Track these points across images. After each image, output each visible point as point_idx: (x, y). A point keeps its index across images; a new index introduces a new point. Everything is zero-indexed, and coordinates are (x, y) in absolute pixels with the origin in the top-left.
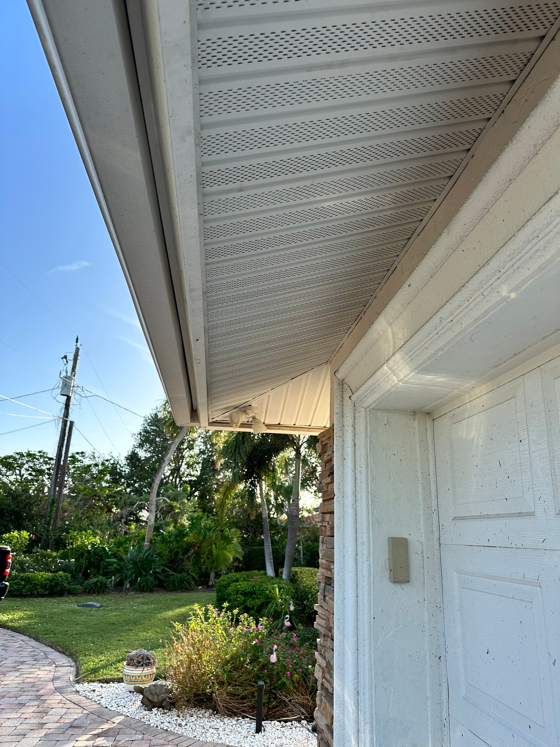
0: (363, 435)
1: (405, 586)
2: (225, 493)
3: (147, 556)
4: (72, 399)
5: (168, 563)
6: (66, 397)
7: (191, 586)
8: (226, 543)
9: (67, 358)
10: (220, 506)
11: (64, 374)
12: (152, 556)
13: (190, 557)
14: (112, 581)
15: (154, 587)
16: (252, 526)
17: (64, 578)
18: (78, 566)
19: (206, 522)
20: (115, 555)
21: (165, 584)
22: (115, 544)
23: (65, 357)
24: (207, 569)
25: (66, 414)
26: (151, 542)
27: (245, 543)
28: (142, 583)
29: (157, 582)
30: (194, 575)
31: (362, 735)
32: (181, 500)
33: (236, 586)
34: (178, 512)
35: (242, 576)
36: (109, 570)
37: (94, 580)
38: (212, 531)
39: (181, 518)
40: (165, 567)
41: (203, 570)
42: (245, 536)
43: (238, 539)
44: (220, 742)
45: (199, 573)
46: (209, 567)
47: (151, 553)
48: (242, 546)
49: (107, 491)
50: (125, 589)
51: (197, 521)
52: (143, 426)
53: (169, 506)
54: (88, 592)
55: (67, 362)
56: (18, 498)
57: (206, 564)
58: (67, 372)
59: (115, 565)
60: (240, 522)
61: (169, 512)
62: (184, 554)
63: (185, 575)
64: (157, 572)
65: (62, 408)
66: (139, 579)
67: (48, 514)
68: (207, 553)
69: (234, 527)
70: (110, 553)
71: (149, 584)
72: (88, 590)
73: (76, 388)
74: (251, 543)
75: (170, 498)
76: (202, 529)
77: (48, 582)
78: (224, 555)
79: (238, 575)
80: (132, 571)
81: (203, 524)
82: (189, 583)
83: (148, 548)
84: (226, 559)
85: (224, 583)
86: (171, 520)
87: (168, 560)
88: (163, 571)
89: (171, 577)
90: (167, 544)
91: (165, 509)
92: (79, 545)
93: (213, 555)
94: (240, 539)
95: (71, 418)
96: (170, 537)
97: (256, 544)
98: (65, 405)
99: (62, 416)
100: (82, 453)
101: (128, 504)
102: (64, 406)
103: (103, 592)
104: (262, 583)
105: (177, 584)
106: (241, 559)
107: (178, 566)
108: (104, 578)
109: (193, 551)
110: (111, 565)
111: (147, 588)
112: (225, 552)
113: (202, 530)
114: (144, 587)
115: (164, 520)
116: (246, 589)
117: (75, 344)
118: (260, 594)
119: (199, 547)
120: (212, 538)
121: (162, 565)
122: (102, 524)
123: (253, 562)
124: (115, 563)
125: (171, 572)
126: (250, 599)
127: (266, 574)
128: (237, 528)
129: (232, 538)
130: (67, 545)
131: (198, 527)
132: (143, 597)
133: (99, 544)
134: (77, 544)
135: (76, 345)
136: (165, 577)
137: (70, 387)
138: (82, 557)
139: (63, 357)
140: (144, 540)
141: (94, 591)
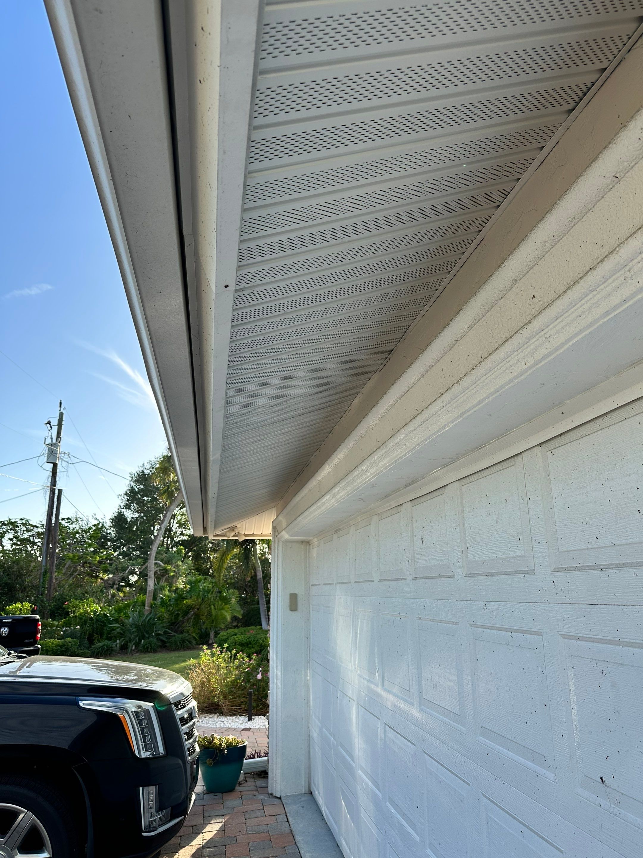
0: (281, 553)
1: (295, 612)
2: (222, 557)
3: (149, 620)
4: (59, 468)
5: (170, 625)
6: (52, 465)
7: (192, 645)
8: (223, 604)
9: (51, 424)
10: (217, 570)
11: (49, 441)
12: (154, 619)
13: (190, 618)
14: (117, 644)
15: (157, 648)
16: (250, 586)
17: (73, 643)
18: (83, 632)
19: (205, 585)
20: (116, 621)
21: (168, 645)
22: (115, 610)
23: (49, 423)
24: (206, 629)
25: (54, 482)
26: (151, 606)
27: (242, 602)
28: (146, 644)
29: (160, 643)
30: (194, 635)
31: (278, 668)
32: (175, 563)
33: (234, 638)
34: (173, 575)
35: (240, 631)
36: (112, 635)
37: (101, 644)
38: (211, 593)
39: (176, 582)
40: (167, 629)
41: (202, 630)
42: (243, 596)
43: (236, 599)
44: (225, 726)
45: (199, 633)
46: (208, 627)
47: (153, 617)
48: (240, 605)
49: (98, 558)
50: (130, 650)
51: (195, 584)
52: (129, 486)
53: (163, 570)
54: (96, 655)
55: (51, 427)
56: (10, 570)
57: (206, 624)
58: (52, 439)
59: (118, 630)
60: (238, 582)
61: (163, 576)
62: (183, 617)
63: (187, 635)
64: (159, 634)
65: (49, 476)
66: (143, 641)
67: (41, 584)
68: (206, 614)
69: (232, 588)
70: (112, 619)
71: (153, 645)
72: (95, 654)
73: (63, 455)
74: (250, 603)
75: (164, 562)
76: (201, 591)
77: (59, 648)
78: (222, 615)
79: (236, 630)
80: (135, 634)
81: (201, 587)
82: (190, 642)
83: (149, 612)
84: (225, 618)
85: (224, 638)
86: (166, 583)
87: (169, 622)
88: (165, 633)
89: (174, 638)
90: (167, 607)
91: (159, 573)
92: (82, 613)
93: (212, 615)
94: (238, 598)
95: (58, 487)
96: (170, 600)
97: (254, 603)
98: (52, 472)
99: (49, 484)
100: (68, 519)
101: (120, 570)
102: (51, 474)
103: (110, 655)
104: (256, 634)
105: (179, 644)
106: (241, 617)
107: (178, 628)
108: (109, 642)
109: (192, 612)
110: (114, 630)
111: (151, 649)
112: (223, 612)
113: (201, 593)
114: (148, 648)
115: (158, 584)
116: (243, 641)
117: (59, 408)
118: (255, 644)
119: (198, 609)
120: (210, 599)
121: (163, 627)
122: (97, 592)
123: (252, 620)
124: (118, 627)
125: (173, 634)
126: (247, 649)
127: (261, 628)
128: (234, 588)
129: (229, 598)
130: (70, 613)
131: (197, 590)
132: (149, 657)
133: (100, 611)
134: (79, 612)
135: (60, 410)
136: (167, 638)
137: (57, 454)
138: (86, 624)
139: (46, 422)
140: (144, 606)
141: (101, 654)
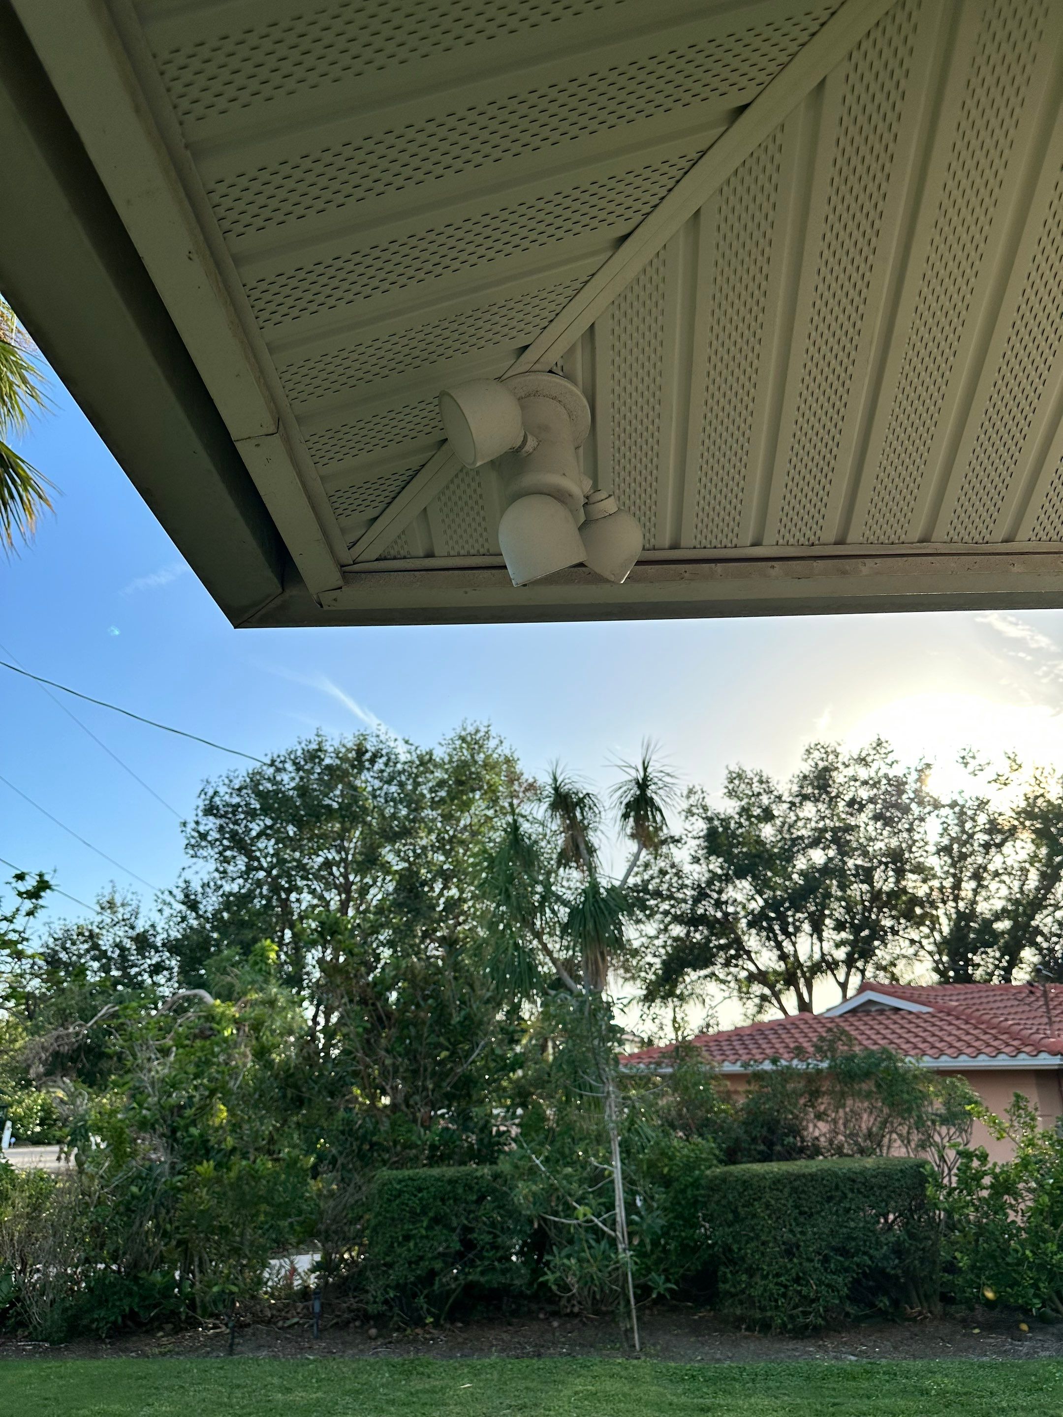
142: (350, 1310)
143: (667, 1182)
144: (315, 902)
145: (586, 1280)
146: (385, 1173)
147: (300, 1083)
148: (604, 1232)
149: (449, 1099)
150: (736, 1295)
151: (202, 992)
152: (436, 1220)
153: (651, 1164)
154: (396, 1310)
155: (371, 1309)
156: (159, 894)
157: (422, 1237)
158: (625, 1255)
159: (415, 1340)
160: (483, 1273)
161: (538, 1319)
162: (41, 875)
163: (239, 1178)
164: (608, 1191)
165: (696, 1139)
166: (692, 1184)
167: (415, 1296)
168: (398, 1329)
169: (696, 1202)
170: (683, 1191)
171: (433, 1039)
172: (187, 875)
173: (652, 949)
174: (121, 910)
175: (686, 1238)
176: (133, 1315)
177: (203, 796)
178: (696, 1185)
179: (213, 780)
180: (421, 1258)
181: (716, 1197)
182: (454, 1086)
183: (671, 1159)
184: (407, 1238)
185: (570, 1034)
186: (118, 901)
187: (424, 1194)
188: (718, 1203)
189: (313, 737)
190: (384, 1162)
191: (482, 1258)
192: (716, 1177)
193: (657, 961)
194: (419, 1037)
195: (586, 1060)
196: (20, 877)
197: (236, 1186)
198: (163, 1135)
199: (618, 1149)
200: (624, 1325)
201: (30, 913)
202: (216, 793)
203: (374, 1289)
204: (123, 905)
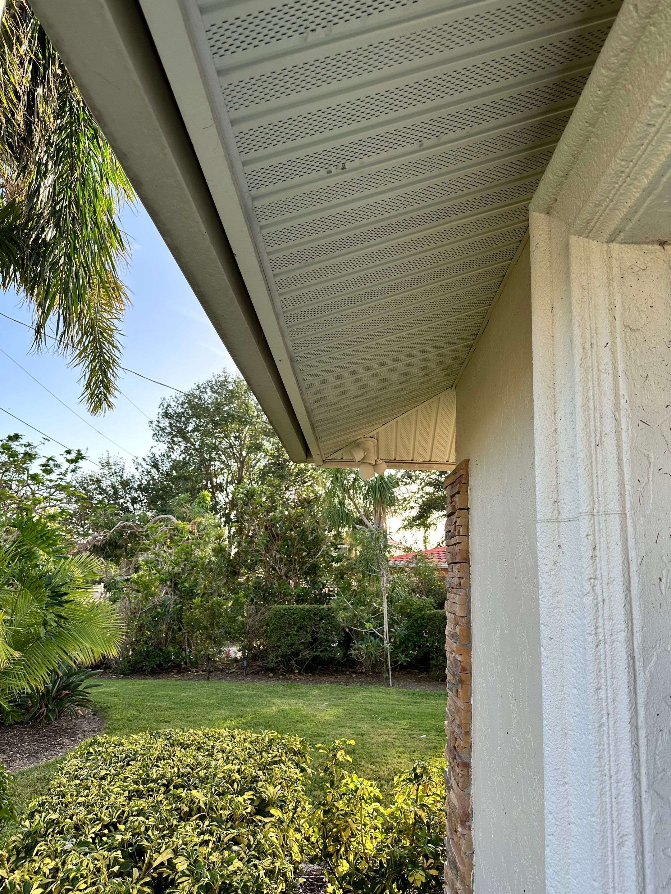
142: (259, 666)
143: (409, 616)
144: (222, 466)
145: (369, 655)
146: (276, 606)
147: (234, 564)
148: (378, 636)
149: (306, 574)
150: (438, 666)
151: (170, 516)
152: (300, 628)
153: (402, 608)
154: (282, 666)
155: (270, 665)
156: (135, 459)
157: (294, 635)
158: (387, 645)
159: (290, 679)
160: (321, 652)
161: (346, 674)
162: (79, 451)
163: (212, 605)
164: (381, 617)
165: (424, 597)
166: (421, 617)
167: (290, 660)
168: (282, 675)
169: (422, 625)
170: (417, 620)
171: (299, 546)
172: (154, 450)
173: (414, 499)
174: (113, 467)
175: (417, 641)
176: (160, 665)
177: (162, 407)
178: (423, 617)
179: (167, 398)
180: (294, 644)
181: (431, 623)
182: (309, 569)
183: (411, 605)
184: (287, 635)
185: (365, 547)
186: (112, 462)
187: (295, 616)
188: (432, 626)
189: (221, 373)
190: (275, 602)
191: (321, 645)
192: (431, 614)
193: (417, 505)
194: (293, 545)
195: (373, 559)
196: (69, 452)
197: (212, 608)
198: (170, 587)
199: (386, 600)
200: (385, 675)
201: (73, 471)
202: (169, 406)
203: (272, 657)
204: (115, 464)
